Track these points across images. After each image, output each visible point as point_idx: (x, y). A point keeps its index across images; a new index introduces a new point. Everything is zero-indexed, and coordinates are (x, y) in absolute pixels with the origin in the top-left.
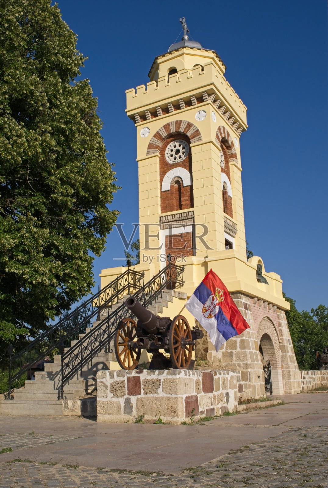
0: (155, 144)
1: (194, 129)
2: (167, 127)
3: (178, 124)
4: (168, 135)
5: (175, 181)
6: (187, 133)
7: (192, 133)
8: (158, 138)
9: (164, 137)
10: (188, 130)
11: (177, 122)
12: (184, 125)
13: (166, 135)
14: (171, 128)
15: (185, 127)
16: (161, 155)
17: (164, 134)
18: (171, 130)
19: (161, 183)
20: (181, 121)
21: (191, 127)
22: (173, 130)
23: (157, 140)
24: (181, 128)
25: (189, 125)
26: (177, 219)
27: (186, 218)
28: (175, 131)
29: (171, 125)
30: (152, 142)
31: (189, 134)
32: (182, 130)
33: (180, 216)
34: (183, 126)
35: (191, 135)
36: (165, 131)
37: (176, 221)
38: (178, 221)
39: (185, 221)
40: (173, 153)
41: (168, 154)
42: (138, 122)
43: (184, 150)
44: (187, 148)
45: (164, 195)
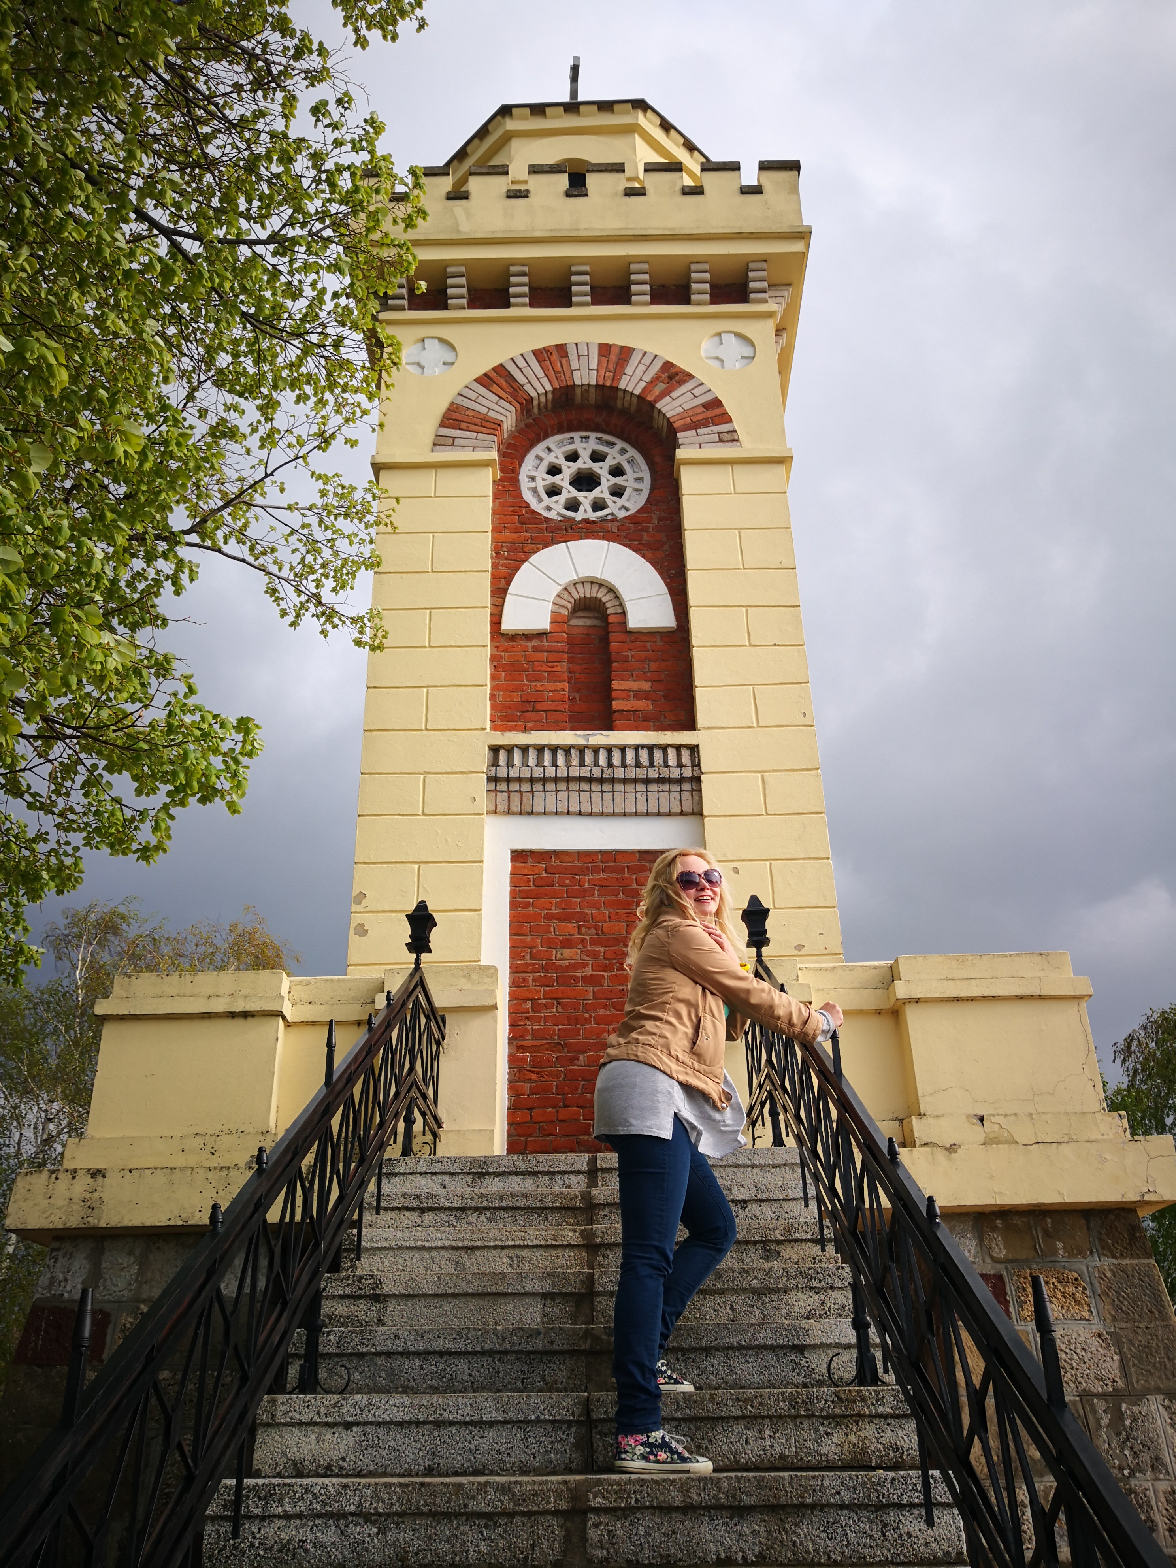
0: (484, 416)
1: (696, 392)
2: (551, 357)
3: (613, 357)
4: (554, 391)
5: (578, 597)
6: (657, 401)
7: (686, 407)
8: (503, 394)
10: (665, 394)
11: (605, 348)
12: (642, 368)
13: (549, 388)
14: (574, 364)
15: (648, 377)
16: (501, 466)
17: (537, 385)
18: (575, 373)
19: (500, 591)
20: (627, 350)
21: (680, 382)
22: (584, 376)
23: (494, 398)
24: (625, 377)
25: (672, 375)
26: (594, 772)
27: (653, 775)
28: (593, 382)
29: (572, 356)
31: (669, 407)
32: (631, 384)
34: (638, 372)
36: (540, 373)
37: (590, 780)
38: (601, 781)
39: (641, 787)
40: (564, 481)
41: (533, 478)
42: (401, 309)
43: (620, 480)
44: (638, 476)
45: (513, 649)
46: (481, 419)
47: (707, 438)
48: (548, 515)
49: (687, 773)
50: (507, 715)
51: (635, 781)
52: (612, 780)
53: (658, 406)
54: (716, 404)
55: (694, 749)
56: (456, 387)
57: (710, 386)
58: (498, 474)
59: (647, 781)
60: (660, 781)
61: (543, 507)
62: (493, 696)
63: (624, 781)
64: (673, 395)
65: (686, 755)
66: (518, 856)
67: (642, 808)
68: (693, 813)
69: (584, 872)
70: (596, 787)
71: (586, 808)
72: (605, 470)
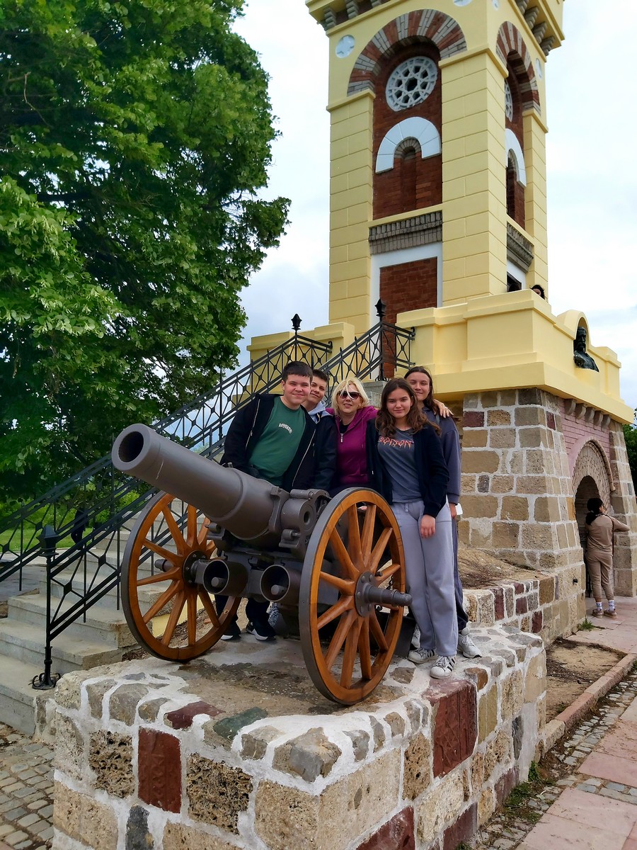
0: (365, 70)
1: (448, 25)
2: (390, 28)
3: (414, 19)
4: (391, 47)
5: (404, 148)
6: (432, 37)
7: (444, 36)
8: (371, 56)
9: (383, 52)
10: (436, 31)
11: (412, 15)
12: (426, 20)
13: (389, 46)
14: (399, 29)
15: (428, 25)
16: (376, 93)
17: (384, 46)
18: (399, 34)
19: (375, 154)
20: (421, 12)
21: (443, 22)
22: (403, 34)
23: (368, 59)
24: (419, 28)
25: (439, 19)
26: (405, 230)
27: (425, 227)
28: (406, 37)
29: (398, 25)
30: (359, 67)
31: (437, 39)
32: (421, 32)
33: (413, 224)
34: (425, 23)
35: (442, 42)
36: (385, 39)
37: (404, 234)
38: (408, 234)
39: (422, 233)
40: (403, 88)
41: (391, 90)
42: (332, 27)
43: (425, 80)
44: (432, 74)
45: (380, 180)
46: (364, 73)
47: (452, 50)
48: (396, 109)
49: (438, 224)
50: (380, 210)
51: (420, 231)
52: (412, 233)
53: (432, 39)
54: (457, 29)
55: (440, 212)
56: (355, 59)
57: (455, 19)
58: (374, 95)
59: (424, 230)
60: (428, 229)
61: (394, 104)
62: (373, 203)
63: (416, 232)
64: (439, 31)
65: (438, 215)
66: (383, 270)
67: (423, 242)
68: (438, 241)
69: (405, 271)
70: (406, 237)
71: (403, 246)
72: (419, 76)
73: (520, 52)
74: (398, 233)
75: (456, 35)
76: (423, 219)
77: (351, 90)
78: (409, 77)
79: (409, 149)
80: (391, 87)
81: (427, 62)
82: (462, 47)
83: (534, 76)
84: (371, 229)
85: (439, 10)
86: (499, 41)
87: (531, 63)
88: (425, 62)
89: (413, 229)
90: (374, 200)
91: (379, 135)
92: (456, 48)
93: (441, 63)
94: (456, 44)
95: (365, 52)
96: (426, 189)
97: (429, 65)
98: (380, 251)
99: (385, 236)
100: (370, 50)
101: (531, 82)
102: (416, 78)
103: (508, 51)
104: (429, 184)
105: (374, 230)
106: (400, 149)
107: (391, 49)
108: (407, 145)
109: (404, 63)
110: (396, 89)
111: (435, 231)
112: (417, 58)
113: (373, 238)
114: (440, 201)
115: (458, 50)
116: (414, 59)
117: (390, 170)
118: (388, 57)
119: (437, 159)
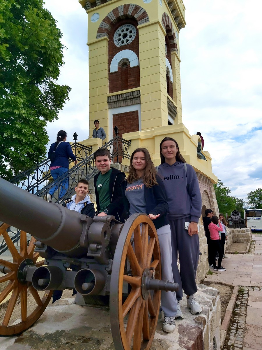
0: (104, 28)
1: (141, 11)
2: (115, 11)
3: (126, 7)
4: (116, 19)
5: (122, 63)
6: (134, 15)
7: (139, 15)
8: (107, 22)
9: (112, 21)
10: (136, 13)
11: (125, 6)
12: (131, 8)
13: (115, 18)
14: (119, 12)
15: (132, 10)
16: (109, 38)
17: (113, 18)
18: (120, 13)
19: (109, 65)
20: (129, 5)
21: (139, 9)
22: (121, 13)
23: (106, 24)
24: (128, 11)
25: (137, 8)
26: (124, 98)
27: (133, 97)
28: (123, 15)
29: (119, 10)
30: (101, 27)
31: (136, 16)
32: (129, 13)
33: (127, 96)
34: (131, 10)
35: (138, 18)
36: (113, 15)
37: (123, 100)
38: (125, 100)
39: (131, 100)
40: (121, 37)
41: (116, 38)
42: (89, 9)
43: (131, 34)
44: (134, 32)
45: (112, 76)
46: (104, 29)
47: (143, 21)
48: (118, 46)
49: (138, 96)
50: (112, 89)
51: (130, 99)
52: (127, 99)
53: (134, 16)
54: (145, 12)
55: (139, 91)
56: (100, 23)
57: (144, 8)
58: (109, 40)
59: (132, 98)
60: (134, 98)
61: (118, 44)
62: (109, 86)
63: (129, 99)
64: (137, 13)
65: (138, 92)
66: (114, 115)
67: (132, 104)
68: (138, 103)
69: (124, 117)
70: (124, 101)
71: (123, 105)
72: (128, 32)
73: (170, 26)
74: (120, 99)
75: (144, 15)
76: (132, 93)
77: (98, 36)
78: (124, 32)
79: (125, 63)
80: (116, 37)
81: (132, 27)
82: (147, 20)
83: (175, 38)
84: (108, 97)
85: (137, 5)
86: (163, 19)
87: (174, 32)
88: (131, 27)
89: (127, 98)
90: (109, 85)
91: (111, 56)
92: (145, 21)
93: (138, 27)
94: (145, 19)
95: (104, 20)
96: (132, 81)
97: (132, 28)
98: (112, 107)
99: (115, 100)
100: (107, 20)
101: (174, 40)
102: (127, 33)
103: (166, 25)
104: (134, 79)
105: (109, 98)
106: (120, 63)
107: (116, 20)
108: (124, 61)
109: (122, 26)
110: (118, 38)
111: (137, 99)
112: (127, 24)
113: (109, 101)
114: (139, 86)
115: (146, 21)
116: (126, 25)
117: (116, 72)
118: (114, 23)
119: (138, 68)
